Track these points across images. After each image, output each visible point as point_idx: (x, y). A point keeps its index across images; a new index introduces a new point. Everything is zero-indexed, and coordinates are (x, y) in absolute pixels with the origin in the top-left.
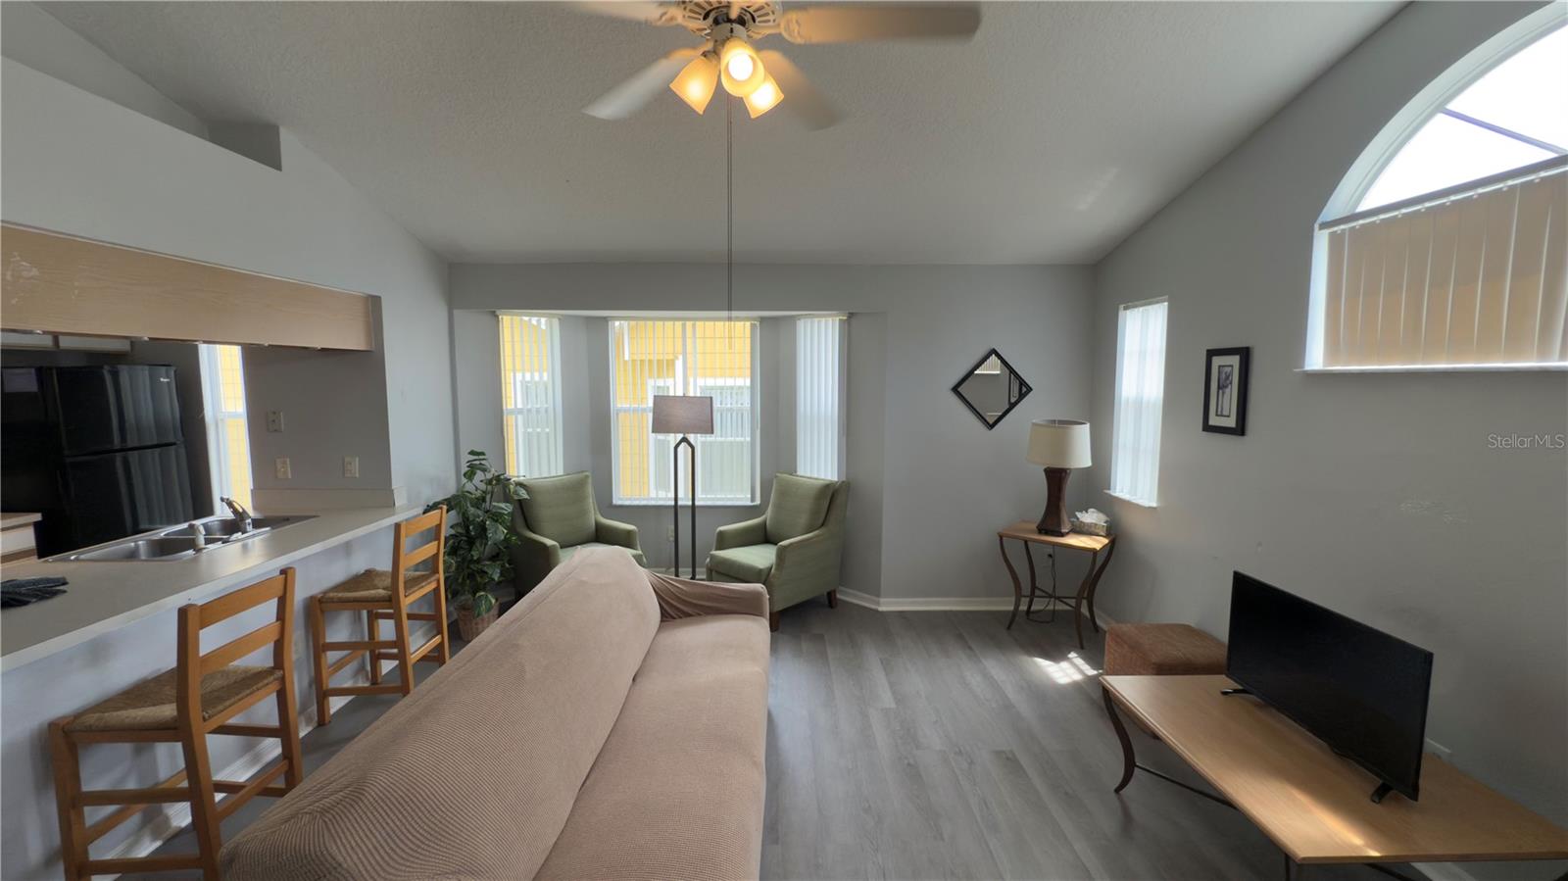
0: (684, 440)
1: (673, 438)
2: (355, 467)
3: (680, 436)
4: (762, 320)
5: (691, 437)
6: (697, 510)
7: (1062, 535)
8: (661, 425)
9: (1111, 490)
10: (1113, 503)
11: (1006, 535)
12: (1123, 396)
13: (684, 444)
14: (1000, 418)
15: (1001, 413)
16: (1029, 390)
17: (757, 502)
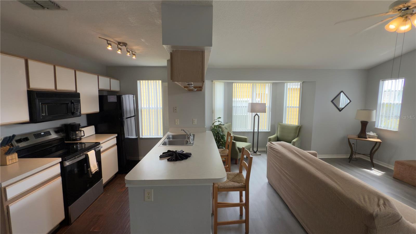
0: (257, 114)
1: (254, 114)
2: (196, 122)
3: (256, 113)
4: (273, 83)
5: (258, 114)
6: (259, 133)
7: (367, 138)
8: (252, 110)
9: (376, 127)
10: (376, 130)
11: (351, 139)
12: (382, 102)
13: (257, 116)
14: (343, 108)
15: (343, 107)
16: (350, 101)
17: (270, 131)
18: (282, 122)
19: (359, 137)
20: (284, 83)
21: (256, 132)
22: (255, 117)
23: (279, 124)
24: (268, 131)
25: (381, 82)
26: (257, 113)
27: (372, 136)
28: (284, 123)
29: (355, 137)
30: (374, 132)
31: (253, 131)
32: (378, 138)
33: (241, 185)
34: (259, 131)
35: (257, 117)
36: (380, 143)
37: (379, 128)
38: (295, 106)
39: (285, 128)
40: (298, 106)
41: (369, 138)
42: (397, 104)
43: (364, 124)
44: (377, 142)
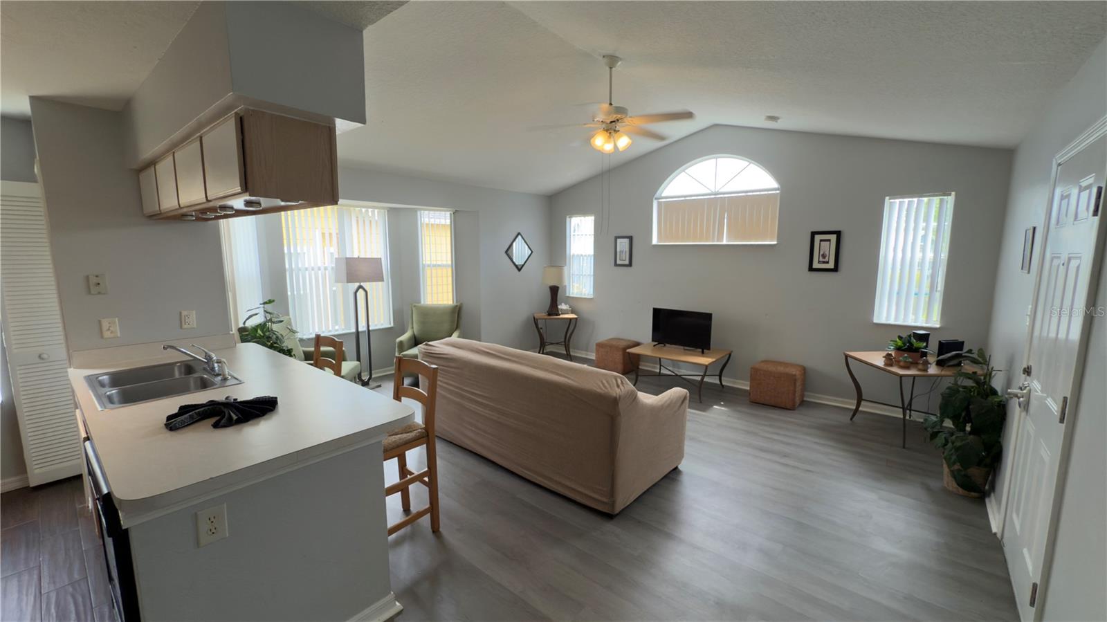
0: (361, 287)
1: (354, 286)
2: (192, 319)
4: (390, 210)
7: (559, 315)
8: (351, 278)
9: (567, 295)
10: (568, 300)
11: (540, 319)
12: (572, 254)
13: (361, 290)
14: (523, 266)
15: (523, 263)
16: (532, 252)
17: (392, 325)
18: (420, 302)
19: (549, 315)
20: (415, 211)
21: (364, 332)
22: (358, 294)
23: (415, 306)
24: (389, 326)
25: (568, 219)
26: (362, 284)
27: (565, 310)
28: (422, 302)
29: (543, 315)
30: (566, 304)
31: (354, 330)
32: (572, 312)
33: (419, 432)
34: (371, 328)
35: (361, 293)
36: (576, 318)
37: (572, 296)
38: (445, 263)
39: (428, 314)
40: (450, 263)
41: (562, 314)
42: (589, 255)
43: (554, 291)
44: (571, 319)
